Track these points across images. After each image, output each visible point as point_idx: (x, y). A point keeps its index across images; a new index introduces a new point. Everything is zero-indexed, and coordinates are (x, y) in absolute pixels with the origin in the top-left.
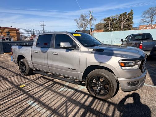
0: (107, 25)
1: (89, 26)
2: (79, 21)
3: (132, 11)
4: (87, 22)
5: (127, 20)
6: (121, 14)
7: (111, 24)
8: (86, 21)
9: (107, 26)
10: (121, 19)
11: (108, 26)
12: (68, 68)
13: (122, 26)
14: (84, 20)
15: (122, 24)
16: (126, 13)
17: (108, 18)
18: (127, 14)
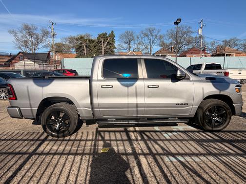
0: (80, 47)
1: (40, 45)
2: (20, 35)
3: (112, 32)
4: (37, 38)
5: (108, 43)
6: (100, 33)
7: (86, 47)
8: (35, 36)
9: (80, 50)
10: (101, 41)
11: (84, 50)
12: (176, 104)
13: (103, 51)
14: (31, 34)
15: (103, 48)
16: (106, 33)
17: (82, 38)
18: (107, 35)
